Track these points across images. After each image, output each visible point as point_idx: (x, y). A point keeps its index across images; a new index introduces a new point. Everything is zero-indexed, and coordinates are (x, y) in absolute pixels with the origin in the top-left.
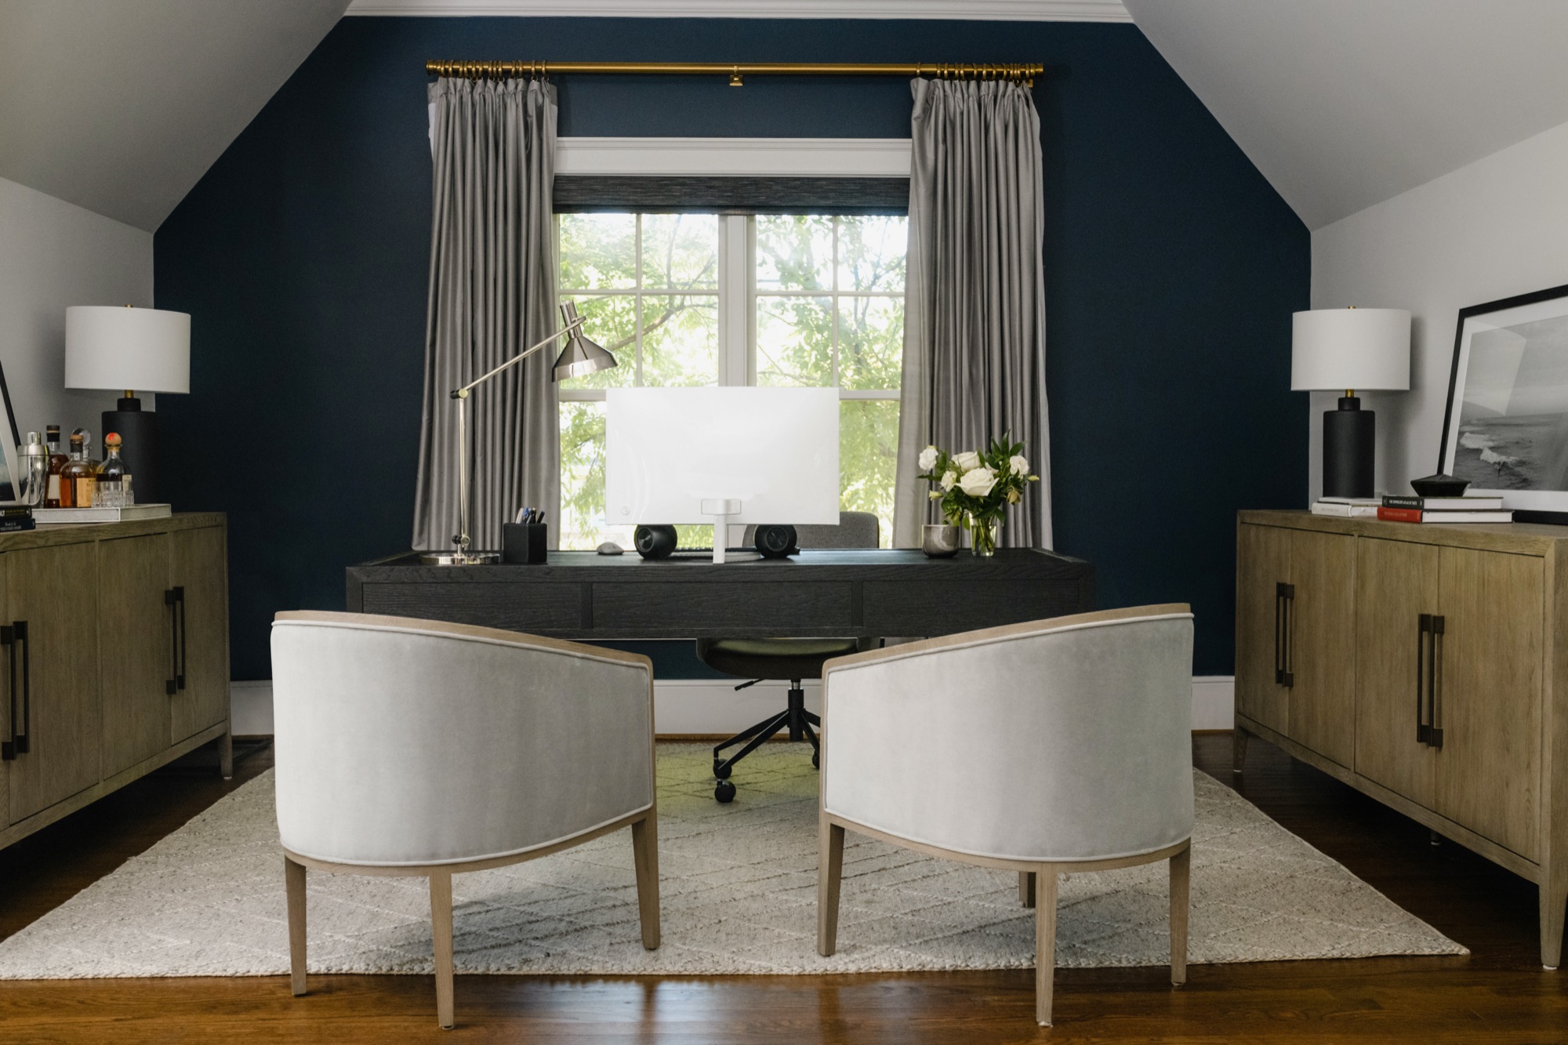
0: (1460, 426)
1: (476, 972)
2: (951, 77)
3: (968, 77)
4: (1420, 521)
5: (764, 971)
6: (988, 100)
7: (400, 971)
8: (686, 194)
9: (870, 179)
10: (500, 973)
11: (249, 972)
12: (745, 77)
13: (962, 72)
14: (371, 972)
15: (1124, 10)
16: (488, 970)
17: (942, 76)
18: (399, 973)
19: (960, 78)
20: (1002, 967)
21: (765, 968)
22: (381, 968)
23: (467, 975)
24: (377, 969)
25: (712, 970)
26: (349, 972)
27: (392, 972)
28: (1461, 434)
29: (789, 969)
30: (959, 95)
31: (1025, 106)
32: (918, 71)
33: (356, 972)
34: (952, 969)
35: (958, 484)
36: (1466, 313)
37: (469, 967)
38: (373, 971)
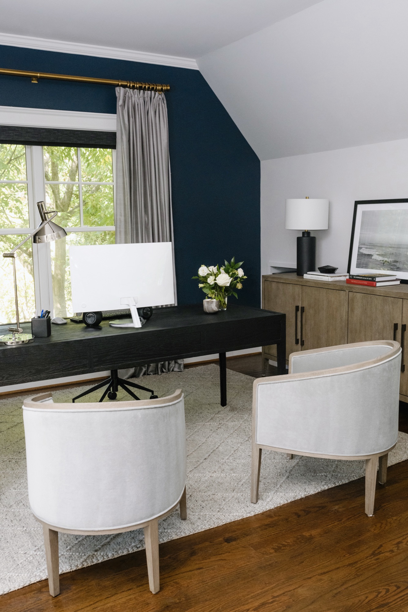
0: (359, 245)
1: (123, 554)
2: (133, 88)
3: (140, 88)
4: (375, 286)
5: (241, 517)
6: (147, 99)
7: (87, 564)
8: (16, 135)
9: (99, 132)
10: (134, 551)
11: (10, 589)
12: (39, 79)
13: (138, 86)
14: (74, 570)
15: (196, 64)
16: (129, 551)
17: (129, 87)
18: (87, 566)
19: (137, 88)
20: (320, 491)
21: (241, 516)
22: (77, 566)
23: (119, 557)
24: (76, 567)
25: (222, 523)
26: (62, 573)
27: (84, 567)
28: (360, 248)
29: (250, 514)
30: (136, 96)
31: (163, 103)
32: (120, 84)
33: (66, 572)
34: (304, 496)
35: (216, 281)
36: (357, 203)
37: (119, 553)
38: (74, 569)
